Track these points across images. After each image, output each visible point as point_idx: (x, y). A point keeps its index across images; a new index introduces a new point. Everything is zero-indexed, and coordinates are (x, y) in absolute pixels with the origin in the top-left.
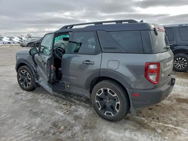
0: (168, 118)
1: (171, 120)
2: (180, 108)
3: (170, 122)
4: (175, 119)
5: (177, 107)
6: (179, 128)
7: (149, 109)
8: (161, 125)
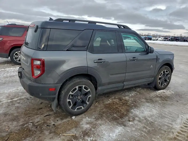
0: (21, 103)
1: (19, 103)
2: (18, 119)
3: (18, 101)
4: (16, 105)
5: (22, 120)
6: (9, 101)
7: (42, 102)
8: (22, 96)
